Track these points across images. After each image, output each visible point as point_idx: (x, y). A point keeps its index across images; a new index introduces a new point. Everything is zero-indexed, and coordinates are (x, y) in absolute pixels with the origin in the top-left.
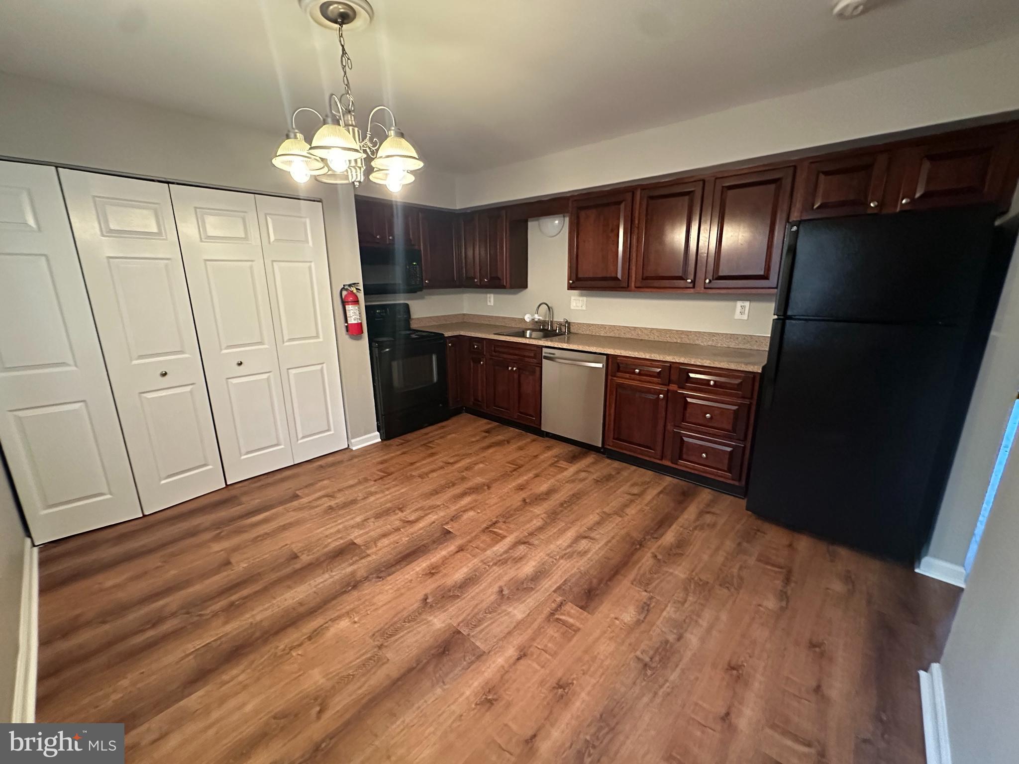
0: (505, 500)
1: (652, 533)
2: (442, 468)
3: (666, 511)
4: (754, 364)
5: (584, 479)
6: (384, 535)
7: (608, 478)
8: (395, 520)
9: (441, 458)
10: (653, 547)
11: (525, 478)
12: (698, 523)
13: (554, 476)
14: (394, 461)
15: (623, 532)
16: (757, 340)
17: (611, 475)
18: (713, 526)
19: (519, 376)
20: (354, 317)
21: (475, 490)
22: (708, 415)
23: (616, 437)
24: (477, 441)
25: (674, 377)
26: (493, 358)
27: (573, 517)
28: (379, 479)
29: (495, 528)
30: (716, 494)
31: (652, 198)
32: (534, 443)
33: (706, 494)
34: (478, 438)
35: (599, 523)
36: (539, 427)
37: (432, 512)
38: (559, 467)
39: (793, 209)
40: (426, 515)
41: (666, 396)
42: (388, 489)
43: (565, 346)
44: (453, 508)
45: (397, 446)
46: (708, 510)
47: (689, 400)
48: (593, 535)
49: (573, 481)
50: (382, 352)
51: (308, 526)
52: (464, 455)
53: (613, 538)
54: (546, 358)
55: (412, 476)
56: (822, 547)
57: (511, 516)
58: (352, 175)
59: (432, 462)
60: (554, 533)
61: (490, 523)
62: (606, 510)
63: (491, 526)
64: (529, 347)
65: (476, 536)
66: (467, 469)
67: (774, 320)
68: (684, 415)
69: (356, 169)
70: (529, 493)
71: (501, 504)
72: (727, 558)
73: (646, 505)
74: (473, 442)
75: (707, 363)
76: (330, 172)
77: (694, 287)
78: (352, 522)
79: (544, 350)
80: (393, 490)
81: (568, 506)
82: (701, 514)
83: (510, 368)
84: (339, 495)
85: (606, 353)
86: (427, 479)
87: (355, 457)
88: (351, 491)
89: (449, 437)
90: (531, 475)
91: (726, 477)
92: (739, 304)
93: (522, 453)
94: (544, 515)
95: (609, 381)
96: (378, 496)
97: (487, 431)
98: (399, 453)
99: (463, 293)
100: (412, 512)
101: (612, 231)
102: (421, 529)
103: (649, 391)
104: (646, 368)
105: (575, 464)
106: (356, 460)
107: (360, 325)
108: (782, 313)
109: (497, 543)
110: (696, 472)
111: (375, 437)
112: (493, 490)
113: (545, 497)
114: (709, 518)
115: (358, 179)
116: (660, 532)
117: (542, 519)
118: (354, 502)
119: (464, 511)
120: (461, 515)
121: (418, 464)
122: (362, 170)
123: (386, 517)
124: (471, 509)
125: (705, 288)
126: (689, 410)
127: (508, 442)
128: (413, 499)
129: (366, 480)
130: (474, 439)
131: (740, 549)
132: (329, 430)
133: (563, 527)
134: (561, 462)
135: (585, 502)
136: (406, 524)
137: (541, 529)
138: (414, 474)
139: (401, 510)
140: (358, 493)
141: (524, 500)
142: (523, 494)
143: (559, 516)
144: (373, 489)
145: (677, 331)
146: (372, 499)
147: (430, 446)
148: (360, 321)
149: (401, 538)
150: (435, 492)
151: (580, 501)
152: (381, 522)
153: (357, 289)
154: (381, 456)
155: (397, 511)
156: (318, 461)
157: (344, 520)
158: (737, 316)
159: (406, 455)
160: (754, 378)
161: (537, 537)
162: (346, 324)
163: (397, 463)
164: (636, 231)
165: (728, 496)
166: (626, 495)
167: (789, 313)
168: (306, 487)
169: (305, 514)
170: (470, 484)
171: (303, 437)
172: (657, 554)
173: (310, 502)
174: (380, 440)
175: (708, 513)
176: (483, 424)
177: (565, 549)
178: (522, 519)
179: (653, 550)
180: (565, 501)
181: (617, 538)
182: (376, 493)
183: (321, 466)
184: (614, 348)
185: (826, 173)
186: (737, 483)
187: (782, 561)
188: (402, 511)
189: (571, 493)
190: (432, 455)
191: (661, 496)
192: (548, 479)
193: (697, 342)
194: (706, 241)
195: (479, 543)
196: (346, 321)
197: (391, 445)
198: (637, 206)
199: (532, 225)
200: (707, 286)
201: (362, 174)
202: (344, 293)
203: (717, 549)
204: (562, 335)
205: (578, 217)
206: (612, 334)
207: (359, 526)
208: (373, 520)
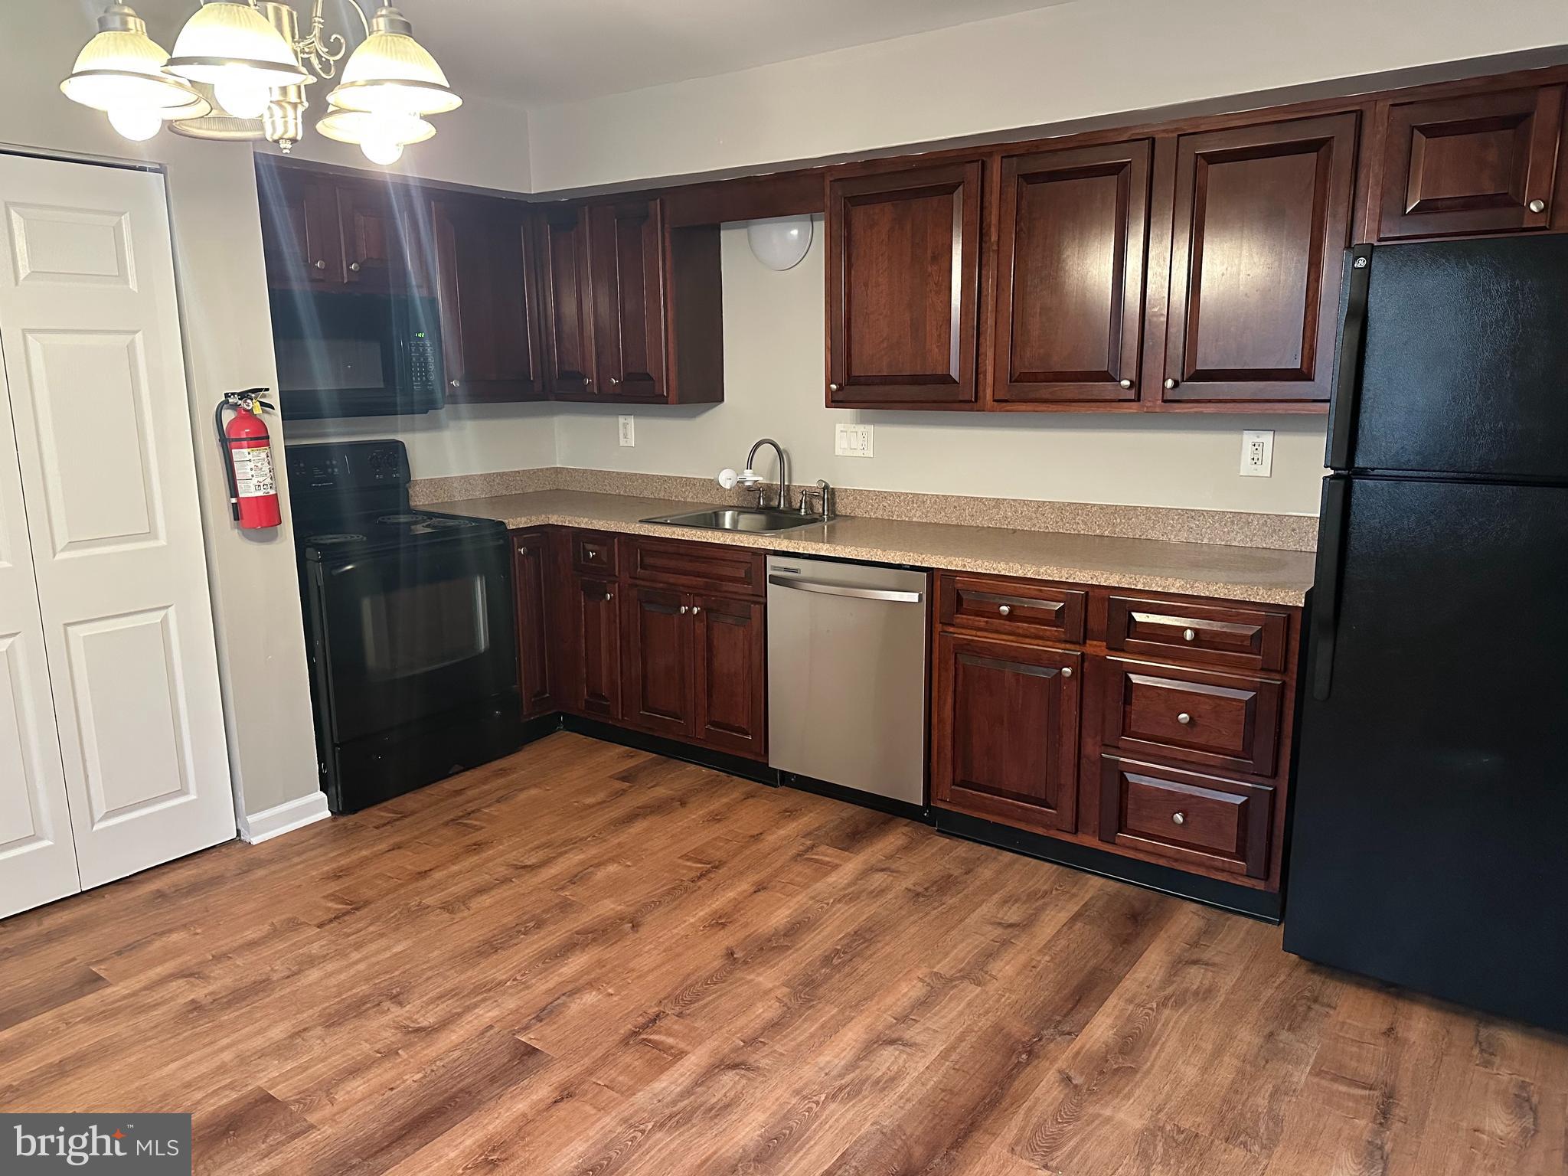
0: (679, 955)
1: (1059, 1022)
2: (506, 880)
3: (1093, 962)
4: (1283, 586)
5: (882, 892)
6: (355, 1070)
7: (944, 884)
8: (382, 1027)
9: (502, 854)
10: (1062, 1057)
11: (731, 894)
12: (1169, 990)
13: (806, 886)
14: (371, 871)
15: (985, 1023)
16: (1295, 526)
17: (950, 876)
18: (1206, 994)
19: (709, 628)
20: (255, 481)
21: (600, 933)
22: (1183, 716)
23: (958, 779)
24: (600, 803)
25: (1096, 623)
26: (638, 582)
27: (854, 992)
28: (331, 921)
29: (659, 1033)
30: (1214, 915)
31: (1030, 178)
32: (751, 801)
33: (1188, 917)
34: (601, 796)
35: (923, 1004)
36: (760, 760)
37: (484, 1000)
38: (817, 861)
39: (1359, 215)
40: (468, 1009)
41: (1080, 674)
42: (358, 946)
43: (824, 550)
44: (542, 987)
45: (377, 828)
46: (1194, 957)
47: (1135, 679)
48: (910, 1034)
49: (853, 898)
50: (335, 572)
51: (131, 1060)
52: (565, 843)
53: (961, 1038)
54: (776, 580)
55: (423, 909)
56: (1463, 1031)
57: (698, 997)
58: (273, 123)
59: (478, 866)
60: (812, 1036)
61: (641, 1020)
62: (943, 967)
63: (644, 1027)
64: (729, 555)
65: (605, 1057)
66: (575, 878)
67: (1325, 478)
68: (1125, 715)
69: (282, 107)
70: (741, 935)
71: (668, 967)
72: (1241, 1072)
73: (1041, 951)
74: (590, 806)
75: (1175, 586)
76: (214, 113)
77: (1138, 399)
78: (259, 1042)
79: (771, 561)
80: (374, 947)
81: (844, 964)
82: (1177, 966)
83: (683, 609)
84: (217, 971)
85: (925, 565)
86: (466, 913)
87: (259, 863)
88: (251, 957)
89: (523, 796)
90: (744, 886)
91: (1233, 871)
92: (1249, 438)
93: (718, 830)
94: (786, 990)
95: (936, 637)
96: (330, 967)
97: (626, 777)
98: (383, 846)
99: (553, 413)
100: (428, 1004)
101: (935, 258)
102: (455, 1048)
103: (1037, 659)
104: (1028, 603)
105: (858, 853)
106: (260, 873)
107: (271, 502)
108: (1342, 463)
109: (662, 1070)
110: (1162, 862)
111: (316, 807)
112: (644, 931)
113: (783, 942)
114: (1195, 977)
115: (291, 134)
116: (1078, 1017)
117: (778, 999)
118: (262, 986)
119: (572, 993)
120: (564, 1004)
121: (437, 875)
122: (300, 109)
123: (357, 1022)
124: (591, 985)
125: (1164, 401)
126: (1137, 704)
127: (683, 804)
128: (431, 968)
129: (294, 925)
130: (590, 800)
131: (1271, 1050)
132: (183, 792)
133: (833, 1017)
134: (823, 848)
135: (888, 949)
136: (413, 1038)
137: (775, 1026)
138: (428, 901)
139: (397, 999)
140: (275, 960)
141: (730, 954)
142: (727, 939)
143: (821, 991)
144: (315, 949)
145: (1101, 507)
146: (314, 975)
147: (466, 825)
148: (272, 492)
149: (400, 1075)
150: (490, 947)
151: (873, 949)
152: (340, 1036)
153: (262, 404)
154: (333, 859)
155: (386, 1005)
156: (149, 879)
157: (234, 1037)
158: (1246, 467)
159: (402, 851)
160: (1289, 619)
161: (766, 1049)
162: (234, 500)
163: (376, 877)
164: (993, 257)
165: (1243, 919)
166: (990, 928)
167: (1360, 462)
168: (119, 953)
169: (119, 1028)
170: (585, 919)
171: (108, 815)
172: (1072, 1074)
173: (134, 994)
174: (329, 814)
175: (1195, 962)
176: (614, 757)
177: (841, 1076)
178: (726, 1004)
179: (1061, 1064)
180: (837, 951)
181: (972, 1039)
182: (324, 958)
183: (160, 895)
184: (945, 554)
185: (1431, 131)
186: (1260, 885)
187: (1370, 1071)
188: (401, 1004)
189: (850, 929)
190: (478, 847)
191: (1079, 925)
192: (791, 895)
193: (1151, 535)
194: (1162, 287)
195: (613, 1073)
196: (234, 491)
197: (358, 827)
198: (994, 199)
199: (733, 242)
200: (1168, 397)
201: (300, 120)
202: (228, 416)
203: (1218, 1053)
204: (814, 521)
205: (848, 224)
206: (941, 519)
207: (281, 1050)
208: (319, 1031)
